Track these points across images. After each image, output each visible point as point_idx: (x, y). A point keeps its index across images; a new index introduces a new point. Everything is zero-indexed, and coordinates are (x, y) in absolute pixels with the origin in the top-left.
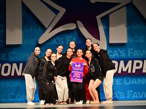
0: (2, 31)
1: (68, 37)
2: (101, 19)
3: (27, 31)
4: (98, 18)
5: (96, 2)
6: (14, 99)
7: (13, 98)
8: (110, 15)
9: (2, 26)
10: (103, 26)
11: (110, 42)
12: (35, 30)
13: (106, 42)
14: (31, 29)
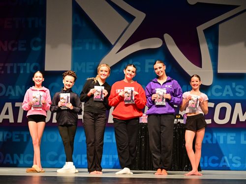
0: (38, 48)
1: (148, 61)
2: (205, 31)
3: (80, 48)
4: (200, 29)
5: (198, 3)
6: (55, 162)
7: (54, 160)
8: (220, 26)
9: (39, 39)
10: (208, 44)
11: (219, 71)
12: (94, 48)
13: (211, 71)
14: (87, 46)
